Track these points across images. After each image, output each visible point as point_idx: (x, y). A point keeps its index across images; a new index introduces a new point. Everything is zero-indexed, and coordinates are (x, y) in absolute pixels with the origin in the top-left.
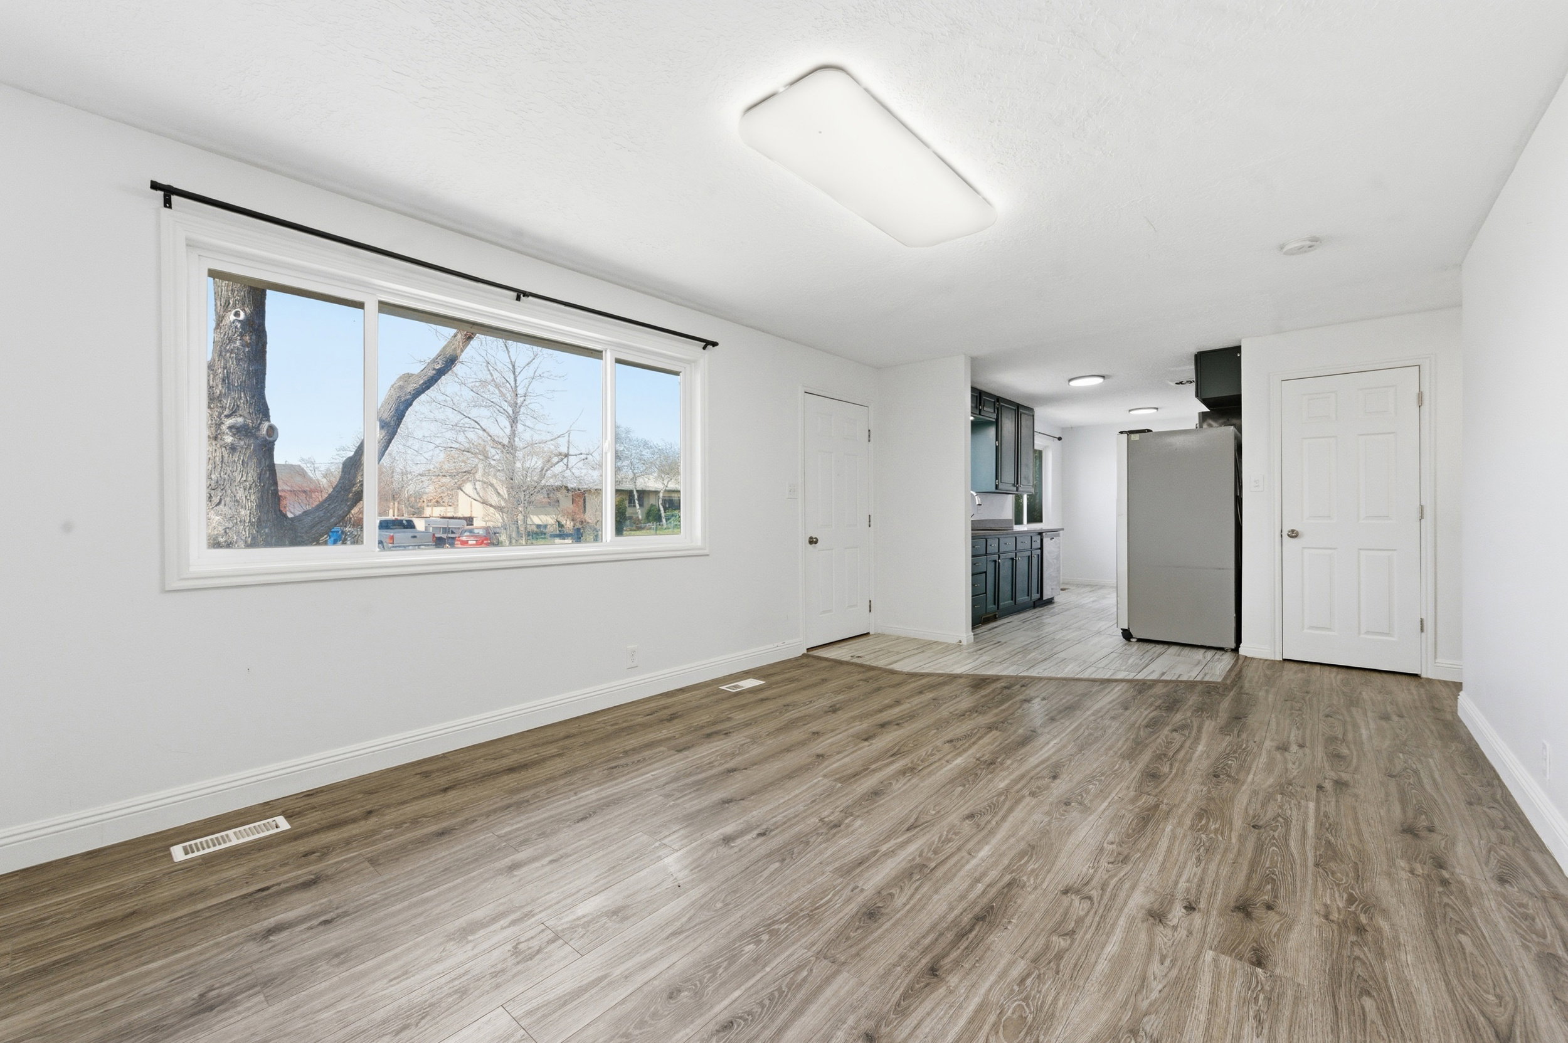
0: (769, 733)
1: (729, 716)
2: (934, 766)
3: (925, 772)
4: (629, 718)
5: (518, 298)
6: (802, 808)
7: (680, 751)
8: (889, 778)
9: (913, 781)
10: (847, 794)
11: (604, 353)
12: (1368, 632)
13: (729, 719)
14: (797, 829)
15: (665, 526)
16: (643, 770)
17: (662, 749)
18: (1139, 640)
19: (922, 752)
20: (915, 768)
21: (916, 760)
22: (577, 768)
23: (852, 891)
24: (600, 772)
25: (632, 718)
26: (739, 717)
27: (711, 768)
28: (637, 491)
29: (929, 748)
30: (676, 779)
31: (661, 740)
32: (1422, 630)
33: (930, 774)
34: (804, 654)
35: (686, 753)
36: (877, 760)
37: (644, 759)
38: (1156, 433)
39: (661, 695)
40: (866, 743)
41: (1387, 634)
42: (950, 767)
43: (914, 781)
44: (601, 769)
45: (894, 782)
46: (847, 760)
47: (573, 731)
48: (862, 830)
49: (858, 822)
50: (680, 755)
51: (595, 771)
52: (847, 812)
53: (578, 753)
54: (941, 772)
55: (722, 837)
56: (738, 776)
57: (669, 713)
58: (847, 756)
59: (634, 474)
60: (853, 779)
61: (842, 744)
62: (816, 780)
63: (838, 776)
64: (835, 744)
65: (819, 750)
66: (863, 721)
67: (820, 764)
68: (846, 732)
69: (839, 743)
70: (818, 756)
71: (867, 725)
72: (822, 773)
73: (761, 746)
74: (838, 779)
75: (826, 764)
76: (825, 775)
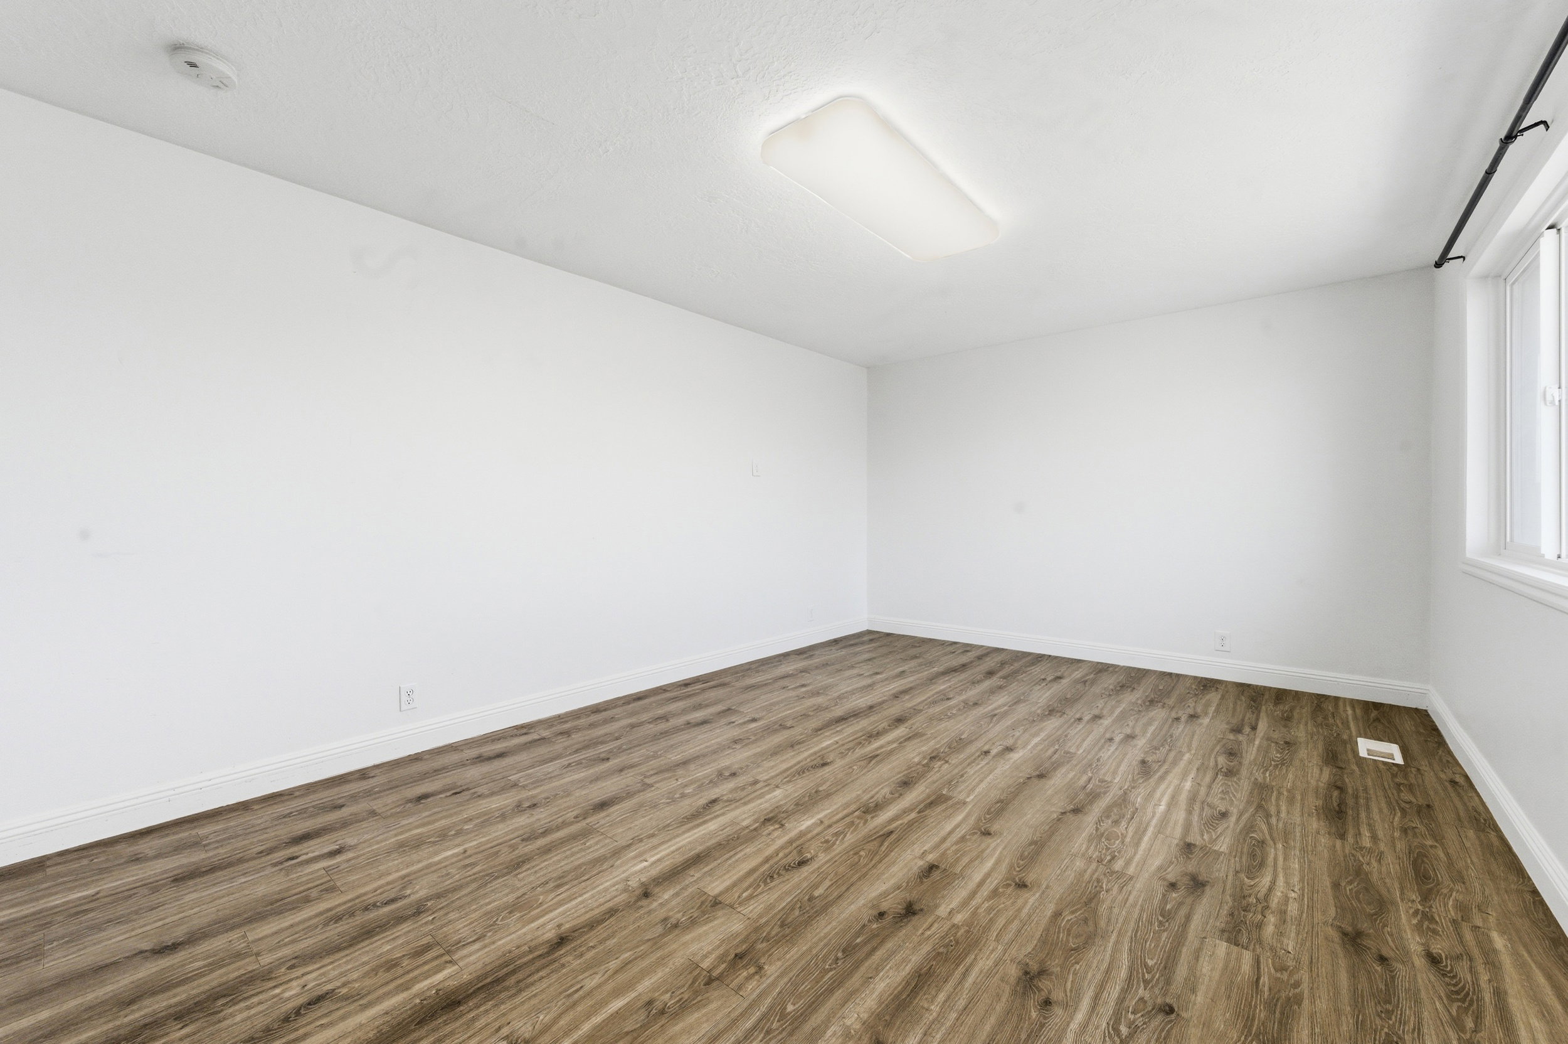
0: (1102, 887)
2: (840, 816)
3: (853, 807)
8: (894, 800)
9: (869, 796)
10: (934, 783)
14: (962, 756)
19: (850, 838)
20: (864, 812)
21: (861, 824)
29: (838, 848)
33: (847, 805)
36: (911, 824)
40: (930, 858)
42: (820, 816)
43: (866, 797)
45: (888, 796)
46: (948, 827)
48: (912, 756)
49: (916, 760)
52: (927, 768)
54: (835, 807)
58: (950, 833)
60: (932, 798)
61: (965, 860)
62: (972, 797)
63: (950, 803)
64: (977, 857)
65: (993, 845)
66: (954, 925)
67: (979, 819)
68: (972, 885)
69: (971, 861)
70: (989, 834)
71: (942, 911)
72: (970, 807)
73: (1083, 855)
74: (948, 798)
75: (972, 820)
76: (965, 803)
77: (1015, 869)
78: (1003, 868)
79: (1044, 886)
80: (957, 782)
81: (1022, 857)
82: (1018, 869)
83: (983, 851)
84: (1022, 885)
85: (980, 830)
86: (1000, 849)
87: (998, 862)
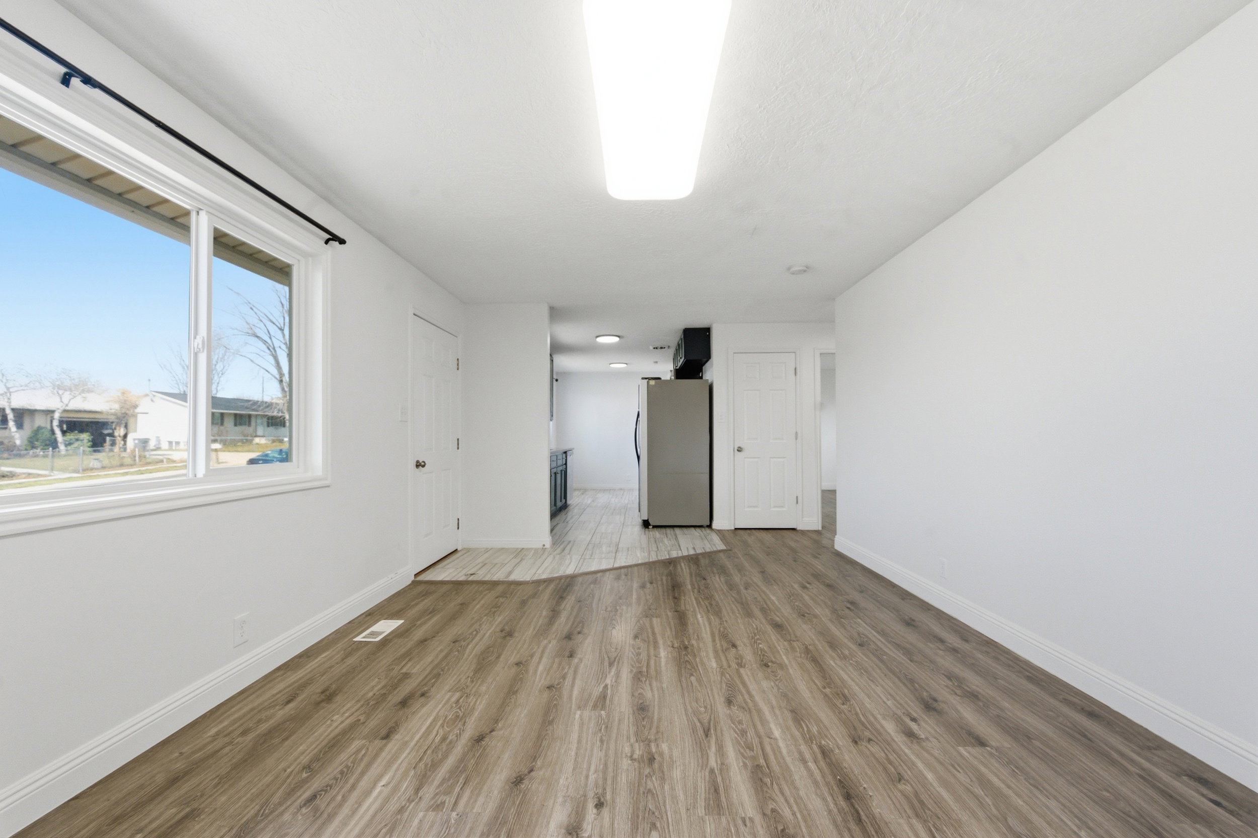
0: (471, 678)
1: (404, 670)
3: (653, 673)
4: (263, 715)
5: (66, 81)
6: (602, 754)
7: (387, 737)
8: (634, 689)
10: (620, 720)
11: (193, 215)
12: (774, 507)
13: (406, 676)
14: (624, 781)
15: (63, 453)
16: (363, 784)
17: (356, 744)
18: (654, 527)
22: (247, 823)
23: (746, 825)
24: (295, 814)
25: (269, 713)
26: (419, 668)
27: (451, 745)
28: (13, 410)
30: (422, 781)
31: (344, 733)
32: (797, 503)
33: (658, 674)
34: (413, 582)
35: (397, 737)
36: (603, 674)
37: (347, 767)
38: (663, 380)
39: (279, 669)
40: (576, 660)
41: (782, 507)
43: (655, 684)
44: (292, 809)
45: (642, 692)
47: (180, 765)
48: (675, 753)
49: (664, 747)
50: (393, 745)
51: (287, 817)
52: (643, 739)
53: (223, 799)
54: (663, 669)
55: (563, 831)
56: (494, 743)
57: (319, 690)
59: (8, 389)
60: (607, 703)
61: (555, 666)
62: (577, 716)
63: (591, 704)
64: (549, 670)
65: (543, 681)
66: (547, 639)
67: (560, 697)
68: (546, 656)
69: (552, 666)
70: (548, 688)
71: (554, 642)
72: (573, 706)
73: (480, 696)
74: (595, 707)
75: (565, 693)
76: (579, 708)
77: (524, 671)
78: (531, 671)
79: (506, 668)
80: (601, 730)
81: (521, 679)
82: (523, 671)
83: (548, 674)
84: (518, 664)
85: (556, 688)
86: (537, 680)
87: (536, 671)
